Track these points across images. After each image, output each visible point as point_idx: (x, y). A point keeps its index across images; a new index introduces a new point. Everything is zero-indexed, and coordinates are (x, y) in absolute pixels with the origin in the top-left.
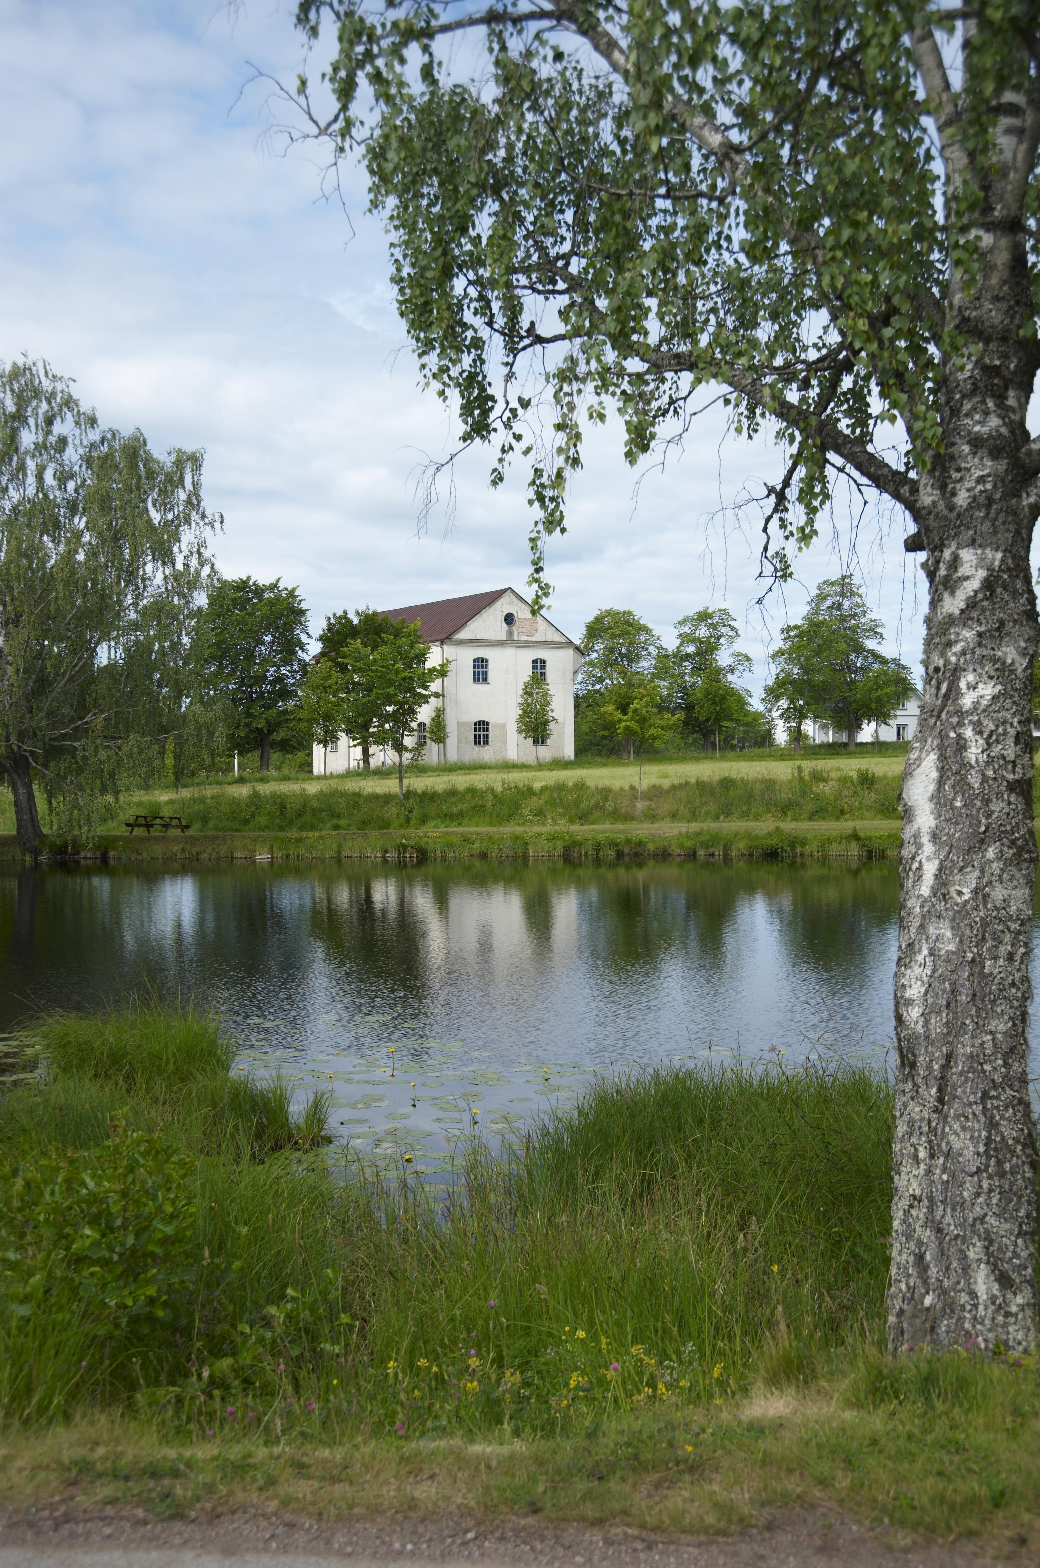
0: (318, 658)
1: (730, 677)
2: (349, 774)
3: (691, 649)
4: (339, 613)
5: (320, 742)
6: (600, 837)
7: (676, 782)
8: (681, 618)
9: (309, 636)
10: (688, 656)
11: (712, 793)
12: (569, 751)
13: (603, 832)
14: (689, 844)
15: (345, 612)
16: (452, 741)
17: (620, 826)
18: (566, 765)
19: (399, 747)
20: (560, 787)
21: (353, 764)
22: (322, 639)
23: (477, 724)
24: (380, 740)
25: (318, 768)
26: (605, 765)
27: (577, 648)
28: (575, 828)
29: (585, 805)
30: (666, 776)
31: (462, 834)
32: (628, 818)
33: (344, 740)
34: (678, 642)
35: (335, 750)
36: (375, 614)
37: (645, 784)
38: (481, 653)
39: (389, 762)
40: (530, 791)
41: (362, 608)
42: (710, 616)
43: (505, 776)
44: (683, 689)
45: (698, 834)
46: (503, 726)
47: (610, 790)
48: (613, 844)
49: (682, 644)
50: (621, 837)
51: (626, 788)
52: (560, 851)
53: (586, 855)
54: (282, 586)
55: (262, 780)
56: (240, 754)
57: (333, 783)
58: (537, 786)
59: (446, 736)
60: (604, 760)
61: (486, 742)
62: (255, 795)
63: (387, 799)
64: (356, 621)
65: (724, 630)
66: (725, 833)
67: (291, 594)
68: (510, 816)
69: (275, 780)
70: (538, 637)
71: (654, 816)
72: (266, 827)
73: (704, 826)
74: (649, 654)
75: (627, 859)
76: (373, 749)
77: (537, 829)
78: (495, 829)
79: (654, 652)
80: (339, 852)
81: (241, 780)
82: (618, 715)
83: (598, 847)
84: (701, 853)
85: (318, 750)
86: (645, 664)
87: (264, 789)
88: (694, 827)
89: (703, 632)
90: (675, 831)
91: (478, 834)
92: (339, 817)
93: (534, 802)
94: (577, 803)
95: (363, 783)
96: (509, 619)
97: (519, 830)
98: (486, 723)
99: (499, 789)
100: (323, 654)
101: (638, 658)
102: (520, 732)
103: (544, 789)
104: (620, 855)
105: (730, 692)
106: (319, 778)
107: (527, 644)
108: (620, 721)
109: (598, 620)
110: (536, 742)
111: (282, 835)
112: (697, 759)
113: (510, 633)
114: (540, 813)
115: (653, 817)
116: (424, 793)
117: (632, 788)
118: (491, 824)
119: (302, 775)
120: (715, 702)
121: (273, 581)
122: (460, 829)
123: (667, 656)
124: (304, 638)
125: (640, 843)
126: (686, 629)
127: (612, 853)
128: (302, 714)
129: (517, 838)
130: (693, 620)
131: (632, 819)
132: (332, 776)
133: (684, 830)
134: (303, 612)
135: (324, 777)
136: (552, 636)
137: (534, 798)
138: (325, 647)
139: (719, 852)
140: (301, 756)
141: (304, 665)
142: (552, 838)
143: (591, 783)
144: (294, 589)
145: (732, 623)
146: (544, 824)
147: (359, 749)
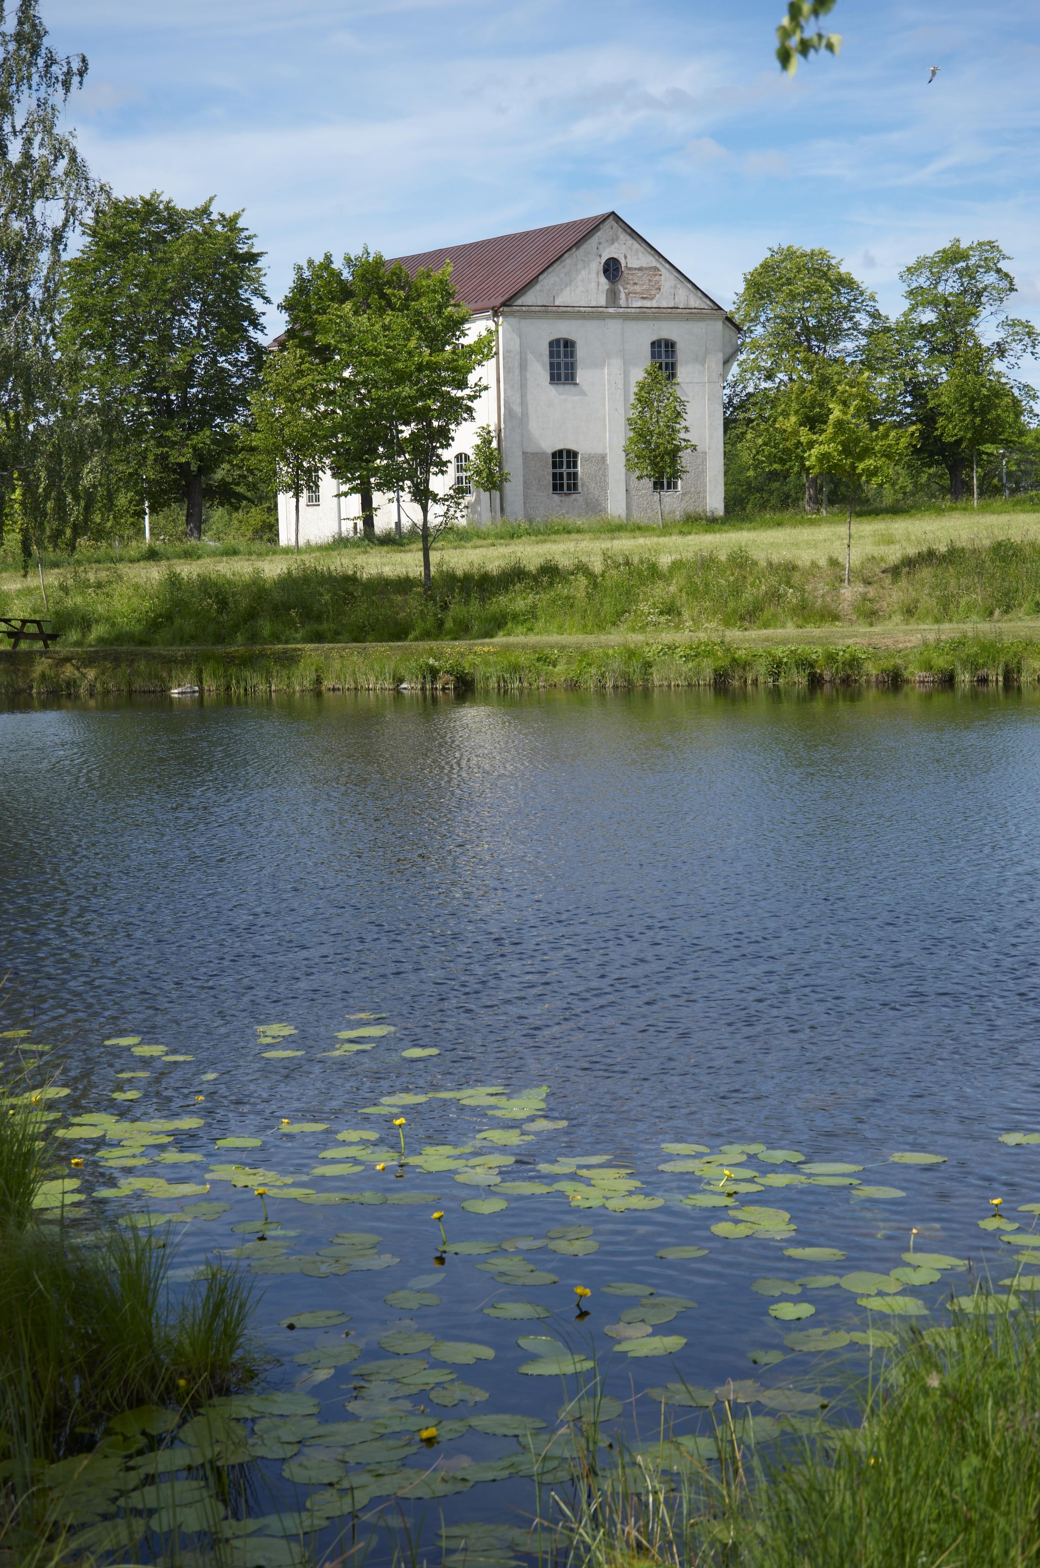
0: (282, 344)
1: (998, 365)
2: (340, 542)
3: (928, 316)
4: (319, 259)
5: (288, 488)
6: (779, 652)
7: (912, 551)
8: (911, 262)
9: (268, 301)
10: (924, 330)
11: (980, 570)
12: (715, 502)
13: (784, 642)
14: (940, 662)
15: (328, 258)
16: (514, 488)
17: (813, 631)
18: (711, 523)
19: (423, 495)
20: (707, 563)
21: (347, 528)
22: (289, 306)
23: (558, 455)
24: (390, 482)
25: (286, 536)
26: (779, 524)
27: (729, 320)
28: (734, 634)
29: (748, 595)
30: (890, 541)
31: (534, 648)
32: (831, 616)
33: (328, 483)
34: (906, 305)
35: (315, 500)
36: (379, 262)
37: (855, 557)
38: (563, 329)
39: (406, 523)
40: (654, 572)
41: (356, 252)
42: (965, 257)
43: (606, 544)
44: (916, 389)
45: (959, 644)
46: (602, 459)
47: (794, 568)
48: (805, 663)
49: (913, 309)
50: (817, 653)
51: (823, 562)
52: (708, 675)
53: (755, 682)
54: (215, 211)
55: (189, 555)
56: (153, 510)
57: (310, 560)
58: (665, 561)
59: (504, 478)
60: (778, 516)
61: (573, 487)
62: (174, 581)
63: (404, 585)
64: (346, 275)
65: (990, 278)
66: (1007, 641)
67: (231, 223)
68: (620, 614)
69: (213, 554)
70: (663, 301)
71: (874, 613)
72: (193, 638)
73: (968, 627)
74: (856, 326)
75: (827, 687)
76: (378, 498)
77: (667, 637)
78: (591, 638)
79: (864, 321)
80: (318, 681)
81: (152, 555)
82: (805, 434)
83: (777, 668)
84: (964, 678)
85: (285, 501)
86: (849, 345)
87: (188, 570)
88: (950, 630)
89: (950, 286)
90: (915, 639)
91: (562, 648)
92: (319, 618)
93: (660, 591)
94: (736, 591)
95: (361, 560)
96: (612, 269)
97: (636, 639)
98: (572, 455)
99: (597, 567)
100: (290, 334)
101: (836, 335)
102: (630, 466)
103: (677, 566)
104: (815, 681)
105: (999, 392)
106: (287, 551)
107: (644, 315)
108: (811, 444)
109: (767, 267)
110: (658, 485)
111: (220, 649)
112: (940, 511)
113: (613, 296)
114: (670, 610)
115: (871, 615)
116: (468, 577)
117: (834, 563)
118: (584, 629)
119: (257, 546)
120: (972, 410)
121: (199, 203)
122: (532, 639)
123: (887, 330)
124: (258, 304)
125: (854, 663)
126: (923, 281)
127: (801, 679)
128: (256, 439)
129: (631, 654)
130: (933, 264)
131: (836, 618)
132: (310, 548)
133: (931, 637)
134: (253, 258)
135: (296, 550)
136: (684, 298)
137: (660, 584)
138: (294, 320)
139: (996, 676)
140: (256, 515)
141: (258, 352)
142: (695, 653)
143: (760, 556)
144: (237, 216)
145: (1003, 265)
146: (677, 627)
147: (356, 498)
